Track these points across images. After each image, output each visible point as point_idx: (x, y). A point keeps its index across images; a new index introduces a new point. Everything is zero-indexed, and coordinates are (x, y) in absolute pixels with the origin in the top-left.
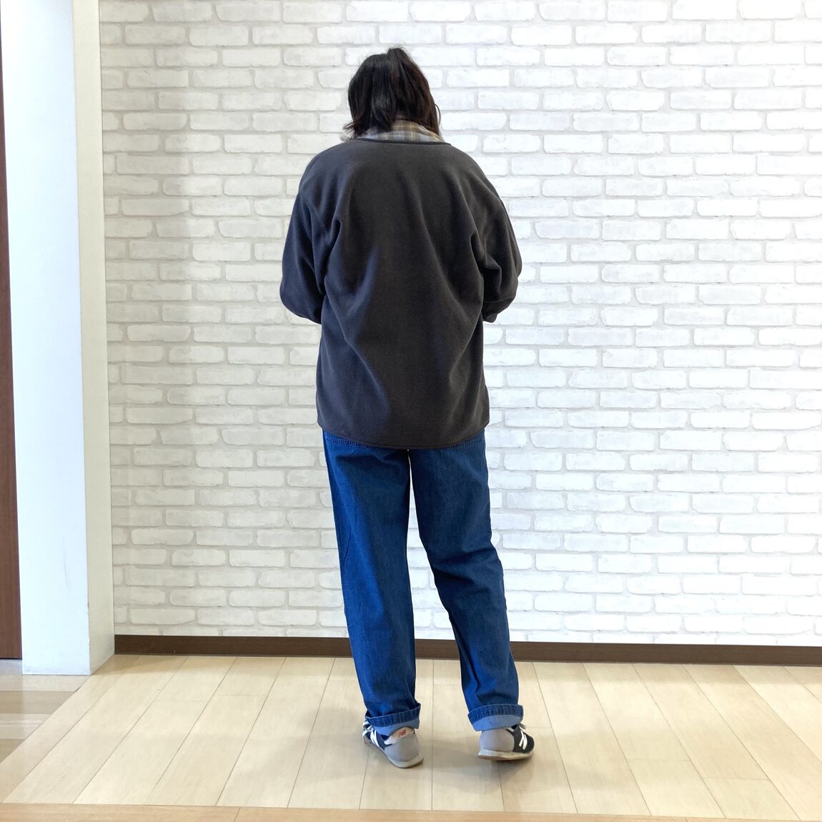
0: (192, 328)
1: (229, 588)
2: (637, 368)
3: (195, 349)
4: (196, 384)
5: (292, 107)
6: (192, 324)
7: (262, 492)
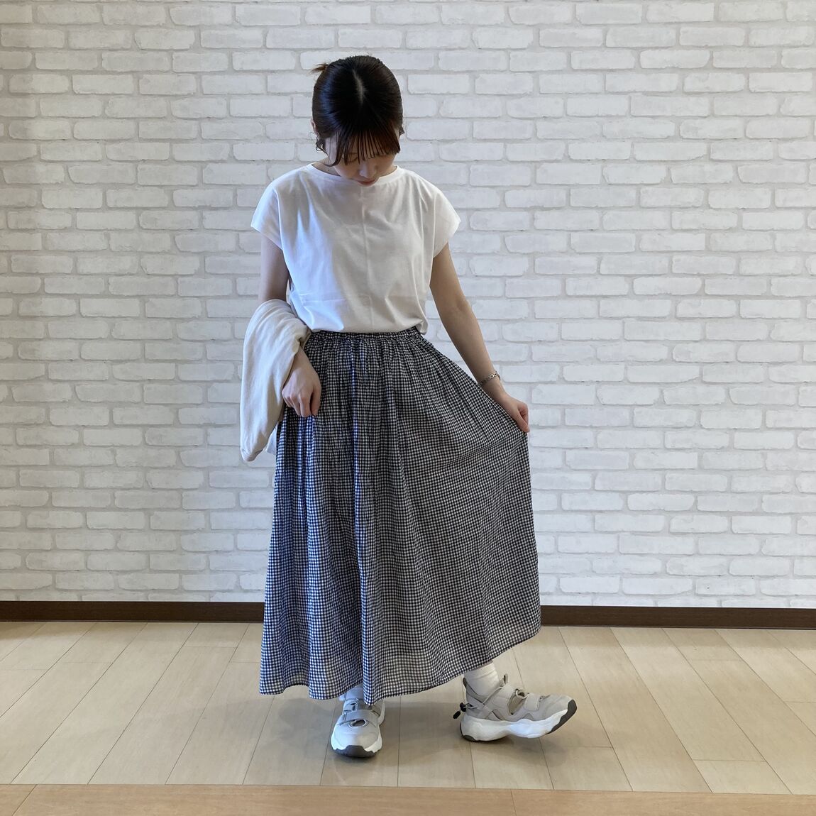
0: (43, 280)
1: (88, 551)
2: (508, 320)
3: (46, 300)
4: (48, 338)
5: (143, 46)
6: (43, 276)
7: (119, 451)
